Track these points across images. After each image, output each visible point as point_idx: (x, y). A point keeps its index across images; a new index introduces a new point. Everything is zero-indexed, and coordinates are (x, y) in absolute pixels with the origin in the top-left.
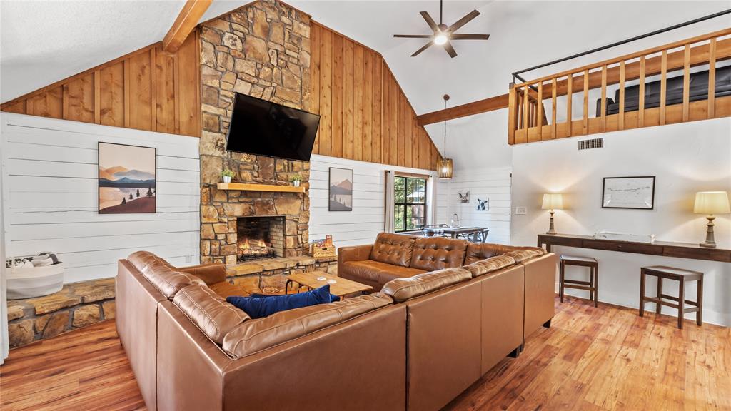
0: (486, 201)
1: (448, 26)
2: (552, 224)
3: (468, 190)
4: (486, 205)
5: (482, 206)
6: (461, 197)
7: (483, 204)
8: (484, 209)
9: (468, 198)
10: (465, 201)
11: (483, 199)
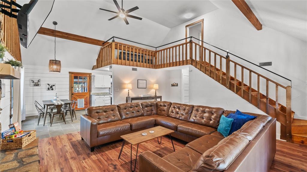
0: (54, 85)
1: (125, 10)
2: (129, 94)
3: (39, 78)
4: (53, 87)
5: (51, 88)
6: (33, 82)
7: (51, 87)
8: (52, 89)
9: (39, 83)
10: (37, 85)
11: (51, 84)
